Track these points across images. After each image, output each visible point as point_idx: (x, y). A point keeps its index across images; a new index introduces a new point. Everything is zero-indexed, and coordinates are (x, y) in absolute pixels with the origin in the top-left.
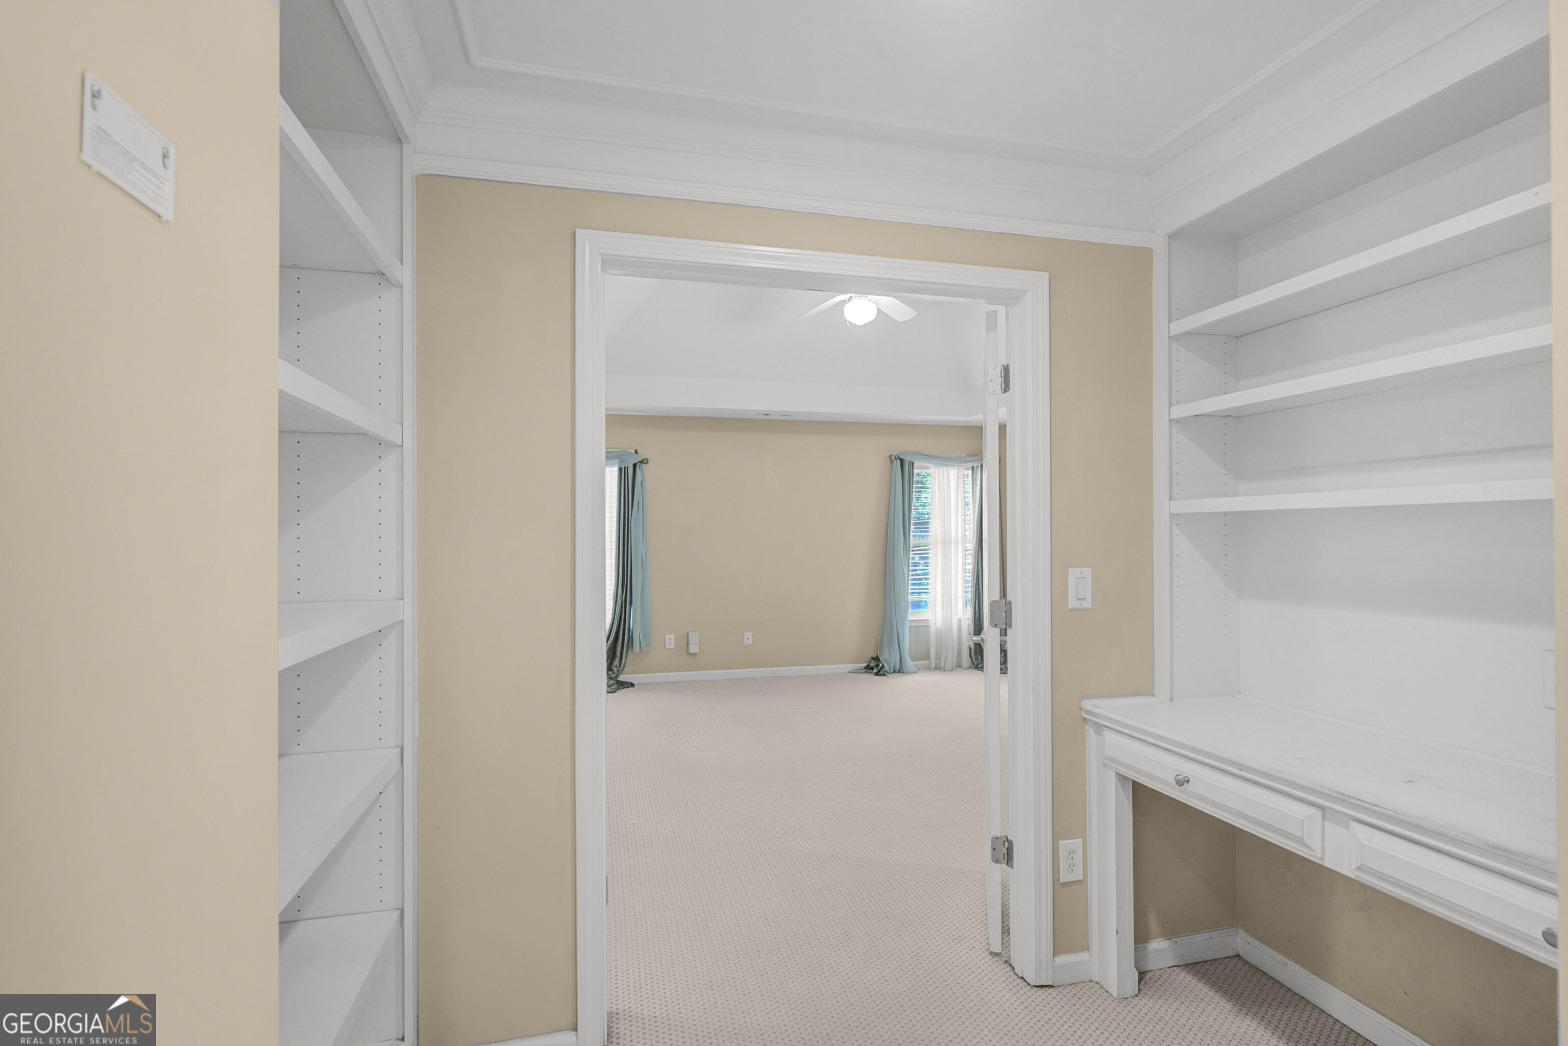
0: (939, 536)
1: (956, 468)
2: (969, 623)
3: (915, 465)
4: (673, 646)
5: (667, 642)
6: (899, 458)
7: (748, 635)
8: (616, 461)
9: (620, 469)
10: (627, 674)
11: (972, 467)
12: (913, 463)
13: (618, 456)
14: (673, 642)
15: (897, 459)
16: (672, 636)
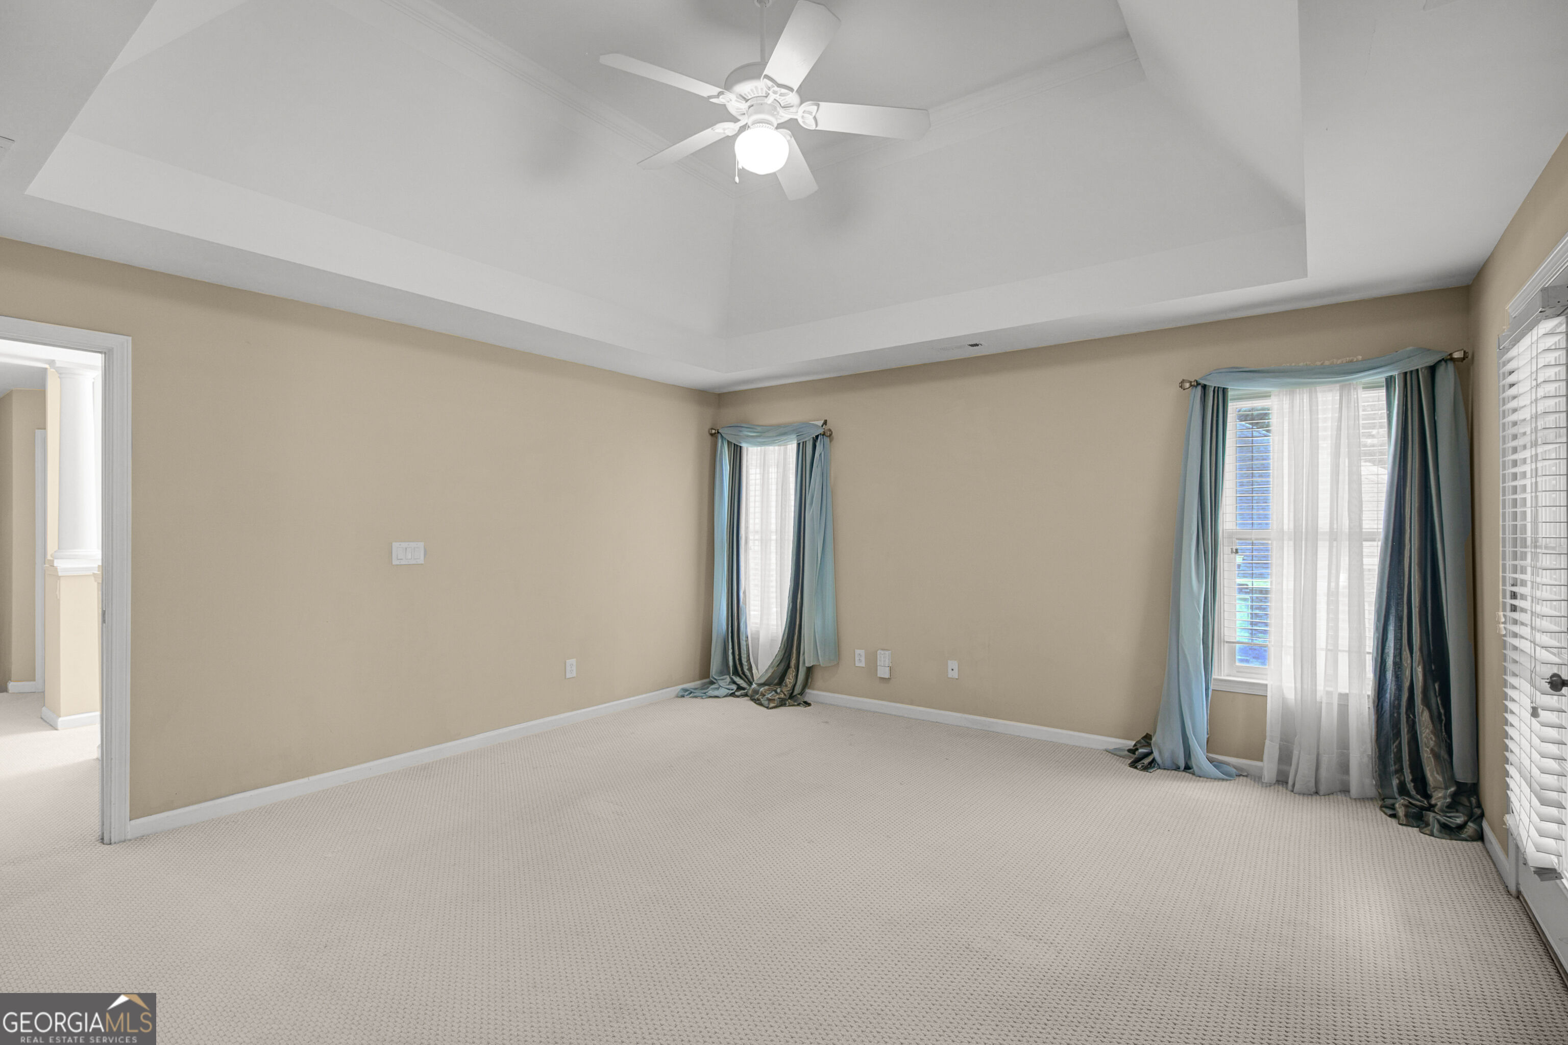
0: (1288, 524)
1: (1337, 386)
2: (1370, 706)
3: (1230, 394)
4: (863, 664)
5: (857, 659)
6: (1198, 384)
7: (953, 664)
8: (794, 436)
9: (799, 445)
10: (819, 690)
11: (1387, 379)
12: (1225, 390)
13: (794, 430)
14: (863, 659)
15: (1194, 386)
16: (862, 652)
